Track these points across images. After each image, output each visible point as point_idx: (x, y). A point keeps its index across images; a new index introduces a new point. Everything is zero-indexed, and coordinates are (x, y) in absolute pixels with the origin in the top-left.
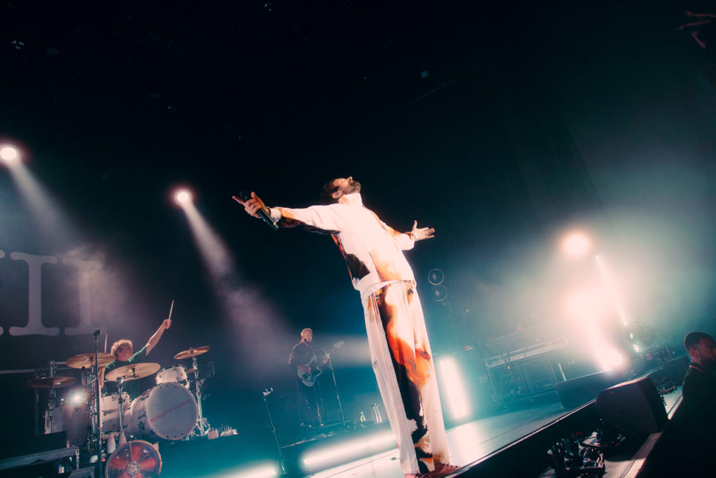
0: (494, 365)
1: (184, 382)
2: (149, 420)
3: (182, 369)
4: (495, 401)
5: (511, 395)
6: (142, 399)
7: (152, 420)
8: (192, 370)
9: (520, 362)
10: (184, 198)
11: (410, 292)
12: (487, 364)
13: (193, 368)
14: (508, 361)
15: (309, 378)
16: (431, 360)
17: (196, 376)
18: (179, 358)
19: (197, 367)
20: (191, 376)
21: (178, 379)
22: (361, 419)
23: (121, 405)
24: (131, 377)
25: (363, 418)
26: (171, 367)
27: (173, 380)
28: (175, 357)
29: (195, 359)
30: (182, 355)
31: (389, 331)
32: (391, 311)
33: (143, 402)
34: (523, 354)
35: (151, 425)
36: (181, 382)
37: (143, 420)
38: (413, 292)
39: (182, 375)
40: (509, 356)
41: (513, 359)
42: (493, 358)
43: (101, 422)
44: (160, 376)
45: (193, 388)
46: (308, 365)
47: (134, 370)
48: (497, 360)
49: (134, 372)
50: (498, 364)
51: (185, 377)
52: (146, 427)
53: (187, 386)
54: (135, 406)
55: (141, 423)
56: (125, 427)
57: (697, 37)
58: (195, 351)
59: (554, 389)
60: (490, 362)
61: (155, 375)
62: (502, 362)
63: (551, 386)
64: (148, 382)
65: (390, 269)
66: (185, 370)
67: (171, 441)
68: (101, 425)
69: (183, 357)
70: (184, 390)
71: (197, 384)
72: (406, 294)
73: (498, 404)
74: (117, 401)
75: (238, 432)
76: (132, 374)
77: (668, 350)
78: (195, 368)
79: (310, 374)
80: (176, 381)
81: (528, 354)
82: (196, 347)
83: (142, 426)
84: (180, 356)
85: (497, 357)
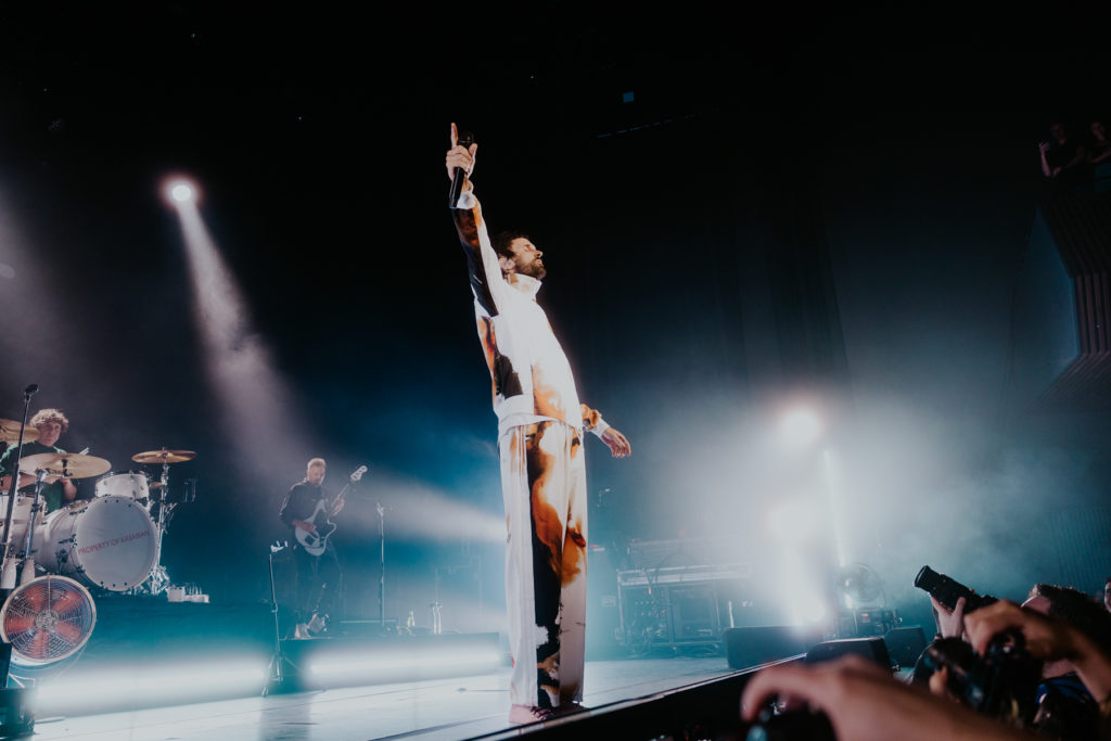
0: (632, 582)
1: (144, 501)
2: (77, 548)
3: (143, 479)
4: (618, 638)
5: (646, 634)
6: (72, 514)
7: (83, 551)
8: (158, 484)
9: (672, 587)
10: (182, 194)
11: (575, 442)
12: (619, 579)
13: (160, 481)
14: (654, 582)
15: (317, 542)
16: (586, 549)
17: (163, 495)
18: (140, 461)
19: (168, 482)
20: (155, 493)
21: (134, 493)
22: (409, 623)
23: (35, 516)
24: (59, 472)
25: (411, 622)
26: (127, 472)
27: (127, 493)
28: (133, 459)
29: (166, 469)
30: (147, 456)
31: (536, 492)
32: (545, 464)
33: (72, 518)
34: (679, 576)
35: (80, 558)
36: (139, 500)
37: (66, 547)
38: (579, 443)
39: (142, 489)
40: (657, 574)
41: (663, 579)
42: (632, 571)
43: (10, 535)
44: (105, 483)
45: (155, 512)
46: (311, 520)
47: (65, 462)
48: (638, 575)
49: (65, 465)
50: (638, 583)
51: (146, 493)
52: (70, 559)
53: (148, 508)
54: (56, 522)
55: (63, 551)
56: (33, 552)
57: (1046, 153)
58: (170, 455)
59: (714, 639)
60: (625, 578)
61: (99, 477)
62: (644, 581)
63: (708, 633)
64: (85, 489)
65: (553, 401)
66: (148, 483)
67: (107, 590)
68: (9, 540)
69: (146, 460)
70: (141, 513)
71: (162, 509)
72: (569, 443)
73: (622, 644)
74: (28, 507)
75: (210, 599)
76: (62, 469)
77: (894, 613)
78: (164, 482)
79: (317, 534)
80: (131, 495)
81: (687, 578)
82: (170, 449)
83: (63, 557)
84: (143, 457)
85: (637, 571)
